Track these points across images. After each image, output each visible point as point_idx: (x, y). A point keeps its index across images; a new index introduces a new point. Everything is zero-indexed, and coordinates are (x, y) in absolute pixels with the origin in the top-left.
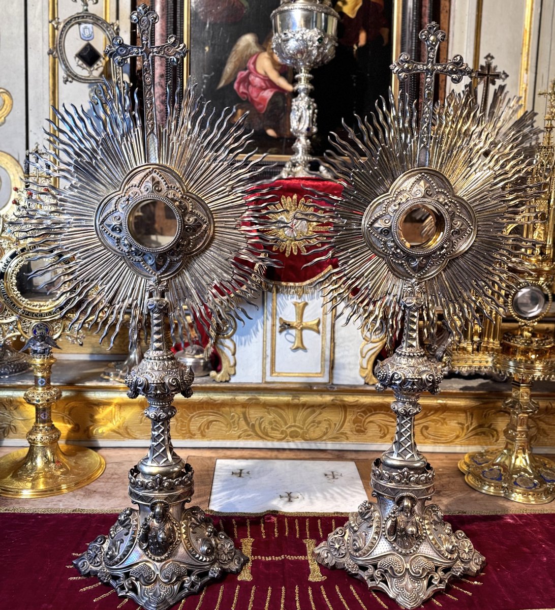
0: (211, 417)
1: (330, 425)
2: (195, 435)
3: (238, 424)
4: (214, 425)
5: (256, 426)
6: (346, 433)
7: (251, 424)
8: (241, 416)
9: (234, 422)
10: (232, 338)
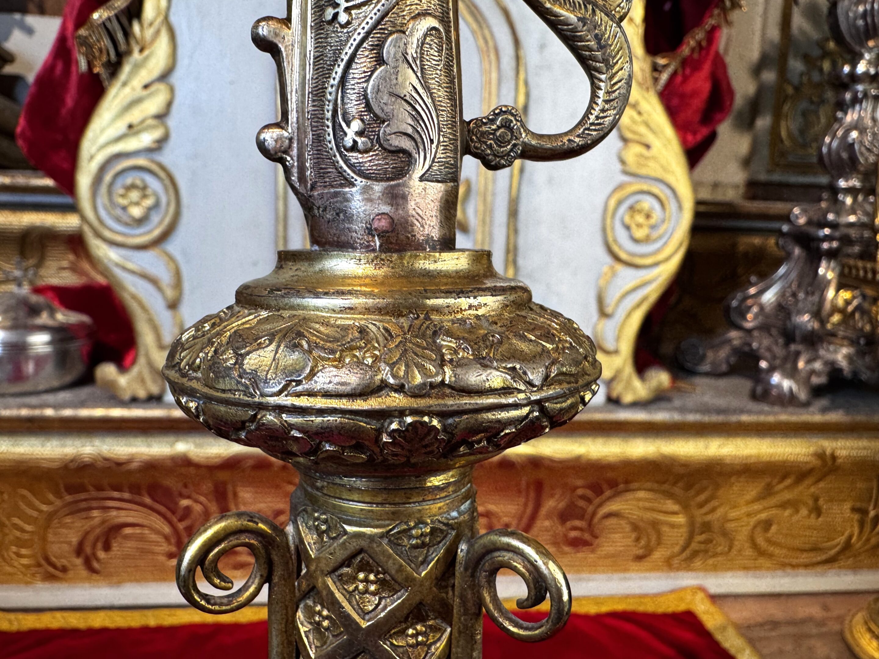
0: (114, 513)
2: (64, 570)
4: (127, 537)
8: (214, 507)
10: (163, 246)
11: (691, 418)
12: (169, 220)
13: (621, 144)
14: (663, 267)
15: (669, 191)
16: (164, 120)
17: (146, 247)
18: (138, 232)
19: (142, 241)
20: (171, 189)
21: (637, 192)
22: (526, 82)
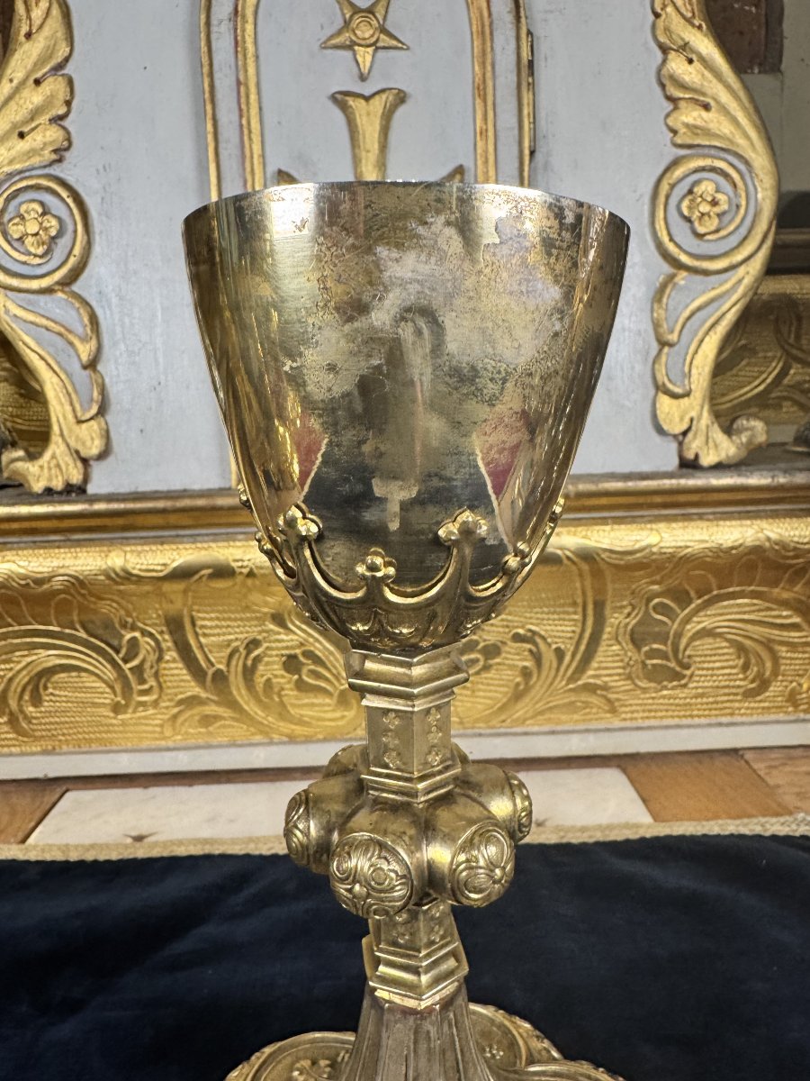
1: (537, 658)
3: (156, 675)
4: (62, 685)
5: (232, 678)
6: (605, 688)
7: (210, 672)
8: (167, 643)
9: (138, 670)
10: (76, 288)
12: (77, 251)
13: (669, 106)
14: (741, 271)
15: (742, 167)
16: (66, 123)
17: (48, 291)
18: (39, 271)
19: (45, 283)
20: (75, 211)
21: (696, 171)
22: (529, 33)
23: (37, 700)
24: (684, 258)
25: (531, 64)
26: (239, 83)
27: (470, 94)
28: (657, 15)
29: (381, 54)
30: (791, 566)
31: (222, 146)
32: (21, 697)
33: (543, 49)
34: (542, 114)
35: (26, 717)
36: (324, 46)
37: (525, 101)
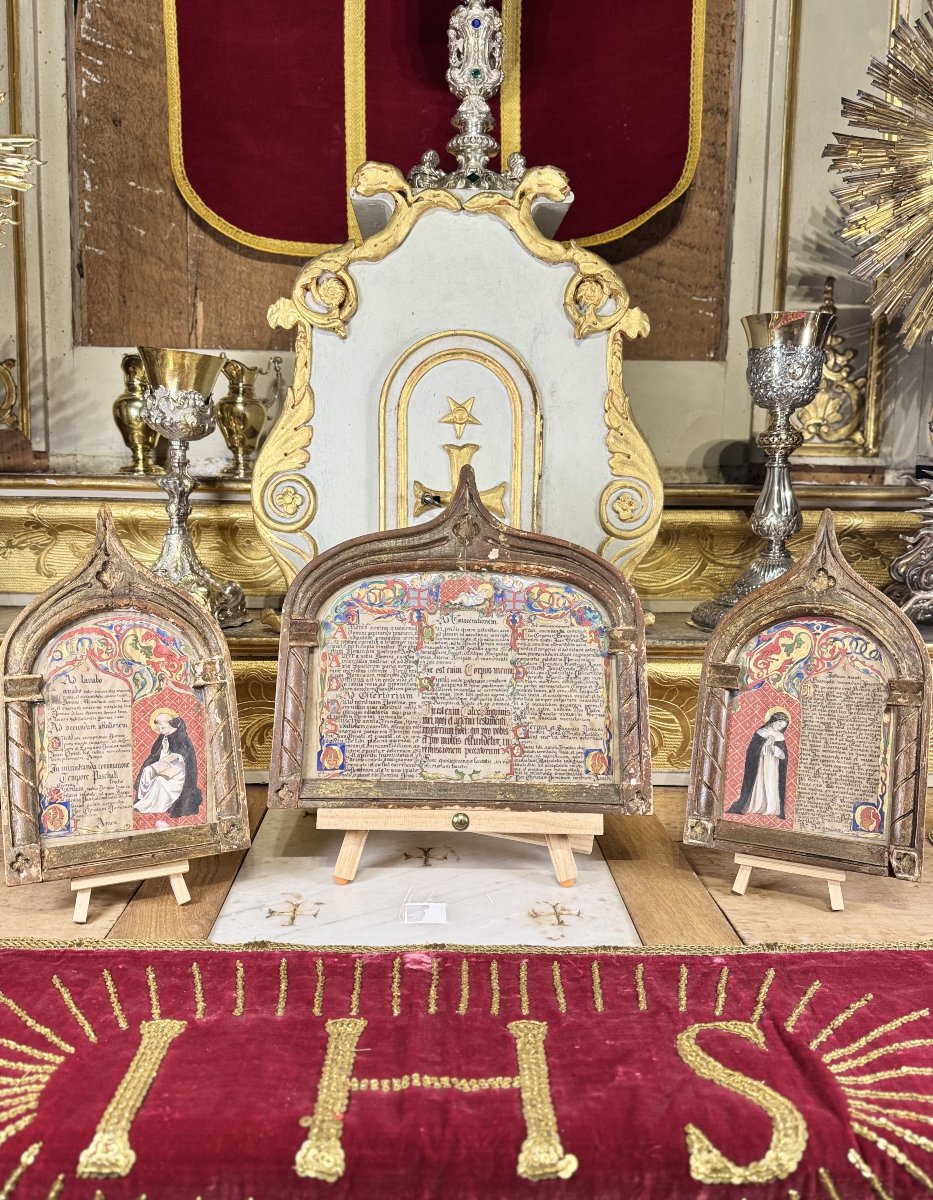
10: (306, 530)
11: (668, 644)
12: (310, 513)
13: (610, 455)
14: (644, 538)
15: (645, 486)
16: (307, 449)
17: (295, 531)
18: (289, 521)
19: (293, 527)
20: (311, 493)
21: (622, 488)
22: (542, 417)
23: (261, 741)
24: (614, 531)
25: (541, 433)
26: (398, 439)
27: (509, 447)
28: (606, 411)
29: (468, 426)
30: (668, 688)
31: (388, 469)
32: (253, 740)
33: (548, 425)
34: (547, 457)
35: (254, 750)
36: (440, 422)
37: (537, 451)
